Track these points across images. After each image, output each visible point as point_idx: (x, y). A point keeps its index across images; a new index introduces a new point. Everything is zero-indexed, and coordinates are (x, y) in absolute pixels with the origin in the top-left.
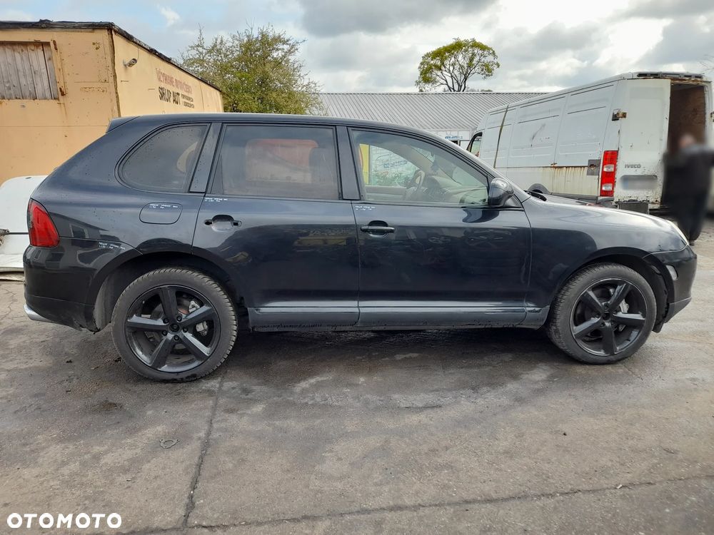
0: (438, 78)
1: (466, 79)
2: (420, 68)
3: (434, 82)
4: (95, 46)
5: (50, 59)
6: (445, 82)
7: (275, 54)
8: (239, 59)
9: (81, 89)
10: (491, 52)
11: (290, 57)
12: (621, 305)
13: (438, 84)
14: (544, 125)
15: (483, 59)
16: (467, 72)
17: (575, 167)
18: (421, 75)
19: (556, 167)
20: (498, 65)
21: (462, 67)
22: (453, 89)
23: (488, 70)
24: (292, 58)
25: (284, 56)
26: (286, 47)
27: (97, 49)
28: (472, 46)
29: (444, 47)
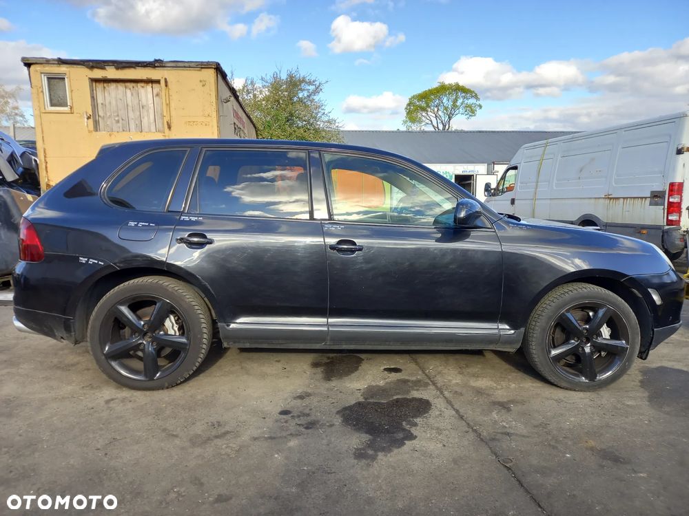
0: (423, 118)
1: (450, 118)
2: (406, 108)
3: (420, 121)
4: (201, 84)
5: (157, 95)
6: (430, 122)
7: (300, 95)
8: (267, 99)
9: (186, 123)
10: (474, 95)
11: (315, 97)
12: (601, 330)
13: (424, 123)
14: (593, 159)
15: (466, 102)
16: (451, 113)
17: (634, 198)
18: (407, 115)
19: (611, 198)
20: (480, 107)
21: (446, 109)
22: (438, 128)
23: (471, 111)
24: (316, 98)
25: (309, 96)
26: (312, 88)
27: (203, 86)
28: (455, 90)
29: (429, 90)
